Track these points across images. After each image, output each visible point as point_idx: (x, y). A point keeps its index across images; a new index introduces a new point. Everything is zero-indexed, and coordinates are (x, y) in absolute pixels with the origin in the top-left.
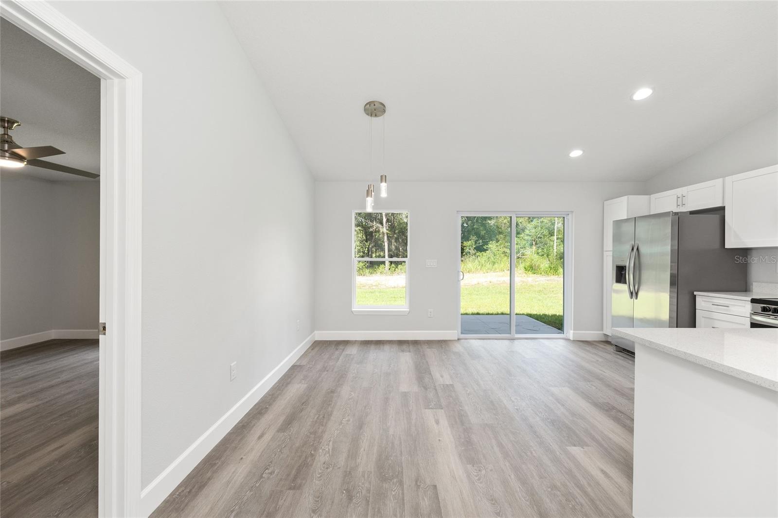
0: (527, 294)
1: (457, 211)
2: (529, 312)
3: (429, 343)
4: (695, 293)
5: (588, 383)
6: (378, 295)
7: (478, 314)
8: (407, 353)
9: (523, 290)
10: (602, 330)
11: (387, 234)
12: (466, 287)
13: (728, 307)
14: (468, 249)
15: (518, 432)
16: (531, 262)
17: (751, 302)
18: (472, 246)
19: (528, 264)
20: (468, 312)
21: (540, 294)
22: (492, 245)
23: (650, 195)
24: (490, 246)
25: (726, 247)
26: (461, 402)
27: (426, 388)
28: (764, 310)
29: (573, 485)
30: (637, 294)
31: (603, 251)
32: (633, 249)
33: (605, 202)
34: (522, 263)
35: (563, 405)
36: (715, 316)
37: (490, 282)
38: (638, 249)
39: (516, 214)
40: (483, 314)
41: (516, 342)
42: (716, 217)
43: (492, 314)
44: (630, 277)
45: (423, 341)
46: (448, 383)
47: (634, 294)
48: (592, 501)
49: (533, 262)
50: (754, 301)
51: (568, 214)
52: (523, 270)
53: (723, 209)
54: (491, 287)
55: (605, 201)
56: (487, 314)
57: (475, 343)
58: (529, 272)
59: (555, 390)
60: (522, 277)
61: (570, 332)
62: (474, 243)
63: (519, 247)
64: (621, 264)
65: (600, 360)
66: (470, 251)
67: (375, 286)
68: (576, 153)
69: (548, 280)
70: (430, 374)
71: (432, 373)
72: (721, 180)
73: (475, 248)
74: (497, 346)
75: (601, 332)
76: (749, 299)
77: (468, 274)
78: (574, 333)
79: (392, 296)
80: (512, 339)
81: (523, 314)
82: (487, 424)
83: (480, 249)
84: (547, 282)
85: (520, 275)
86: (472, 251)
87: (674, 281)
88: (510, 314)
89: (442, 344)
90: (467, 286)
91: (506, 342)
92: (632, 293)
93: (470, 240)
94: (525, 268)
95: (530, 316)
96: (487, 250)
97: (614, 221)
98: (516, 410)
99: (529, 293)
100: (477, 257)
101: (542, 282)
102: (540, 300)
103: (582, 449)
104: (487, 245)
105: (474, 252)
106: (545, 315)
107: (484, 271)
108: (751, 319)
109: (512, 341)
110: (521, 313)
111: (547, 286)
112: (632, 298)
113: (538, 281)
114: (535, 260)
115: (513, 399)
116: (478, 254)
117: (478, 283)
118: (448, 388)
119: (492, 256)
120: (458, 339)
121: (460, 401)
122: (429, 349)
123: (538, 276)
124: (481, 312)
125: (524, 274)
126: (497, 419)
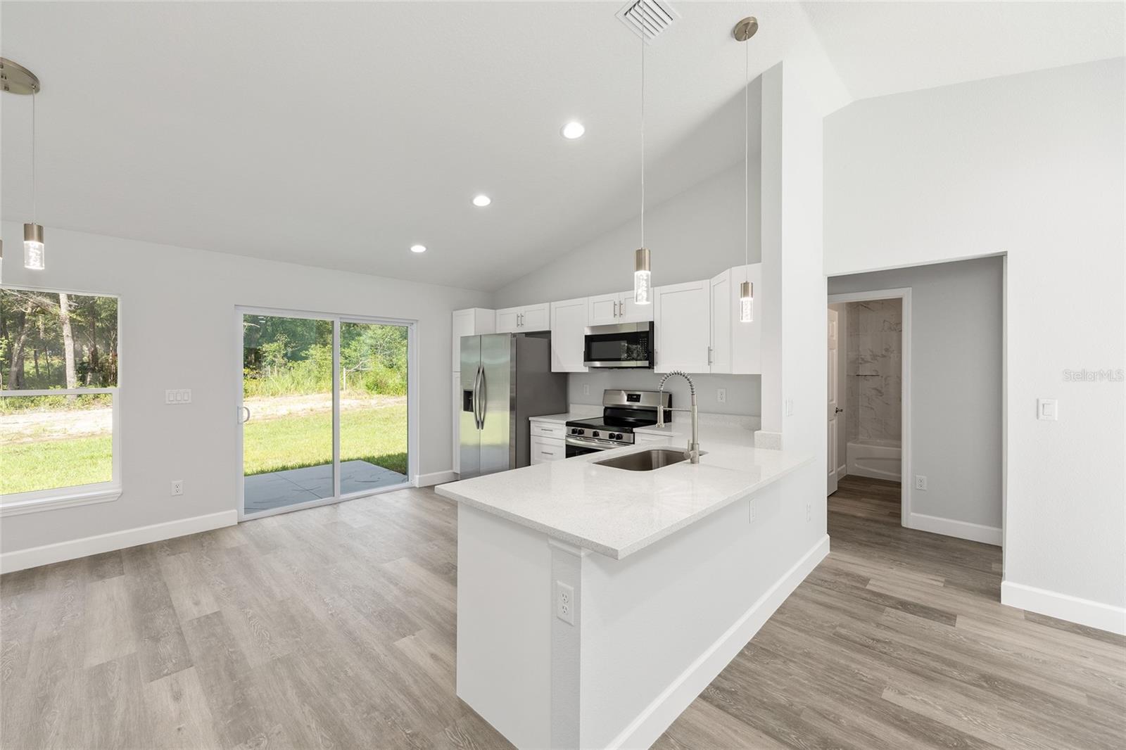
0: (368, 425)
1: (235, 305)
2: (369, 455)
3: (174, 545)
4: (530, 419)
5: (430, 543)
6: (41, 457)
7: (284, 468)
8: (115, 579)
9: (363, 418)
10: (452, 468)
11: (72, 321)
12: (267, 421)
13: (551, 431)
14: (271, 357)
15: (329, 650)
16: (376, 378)
17: (567, 425)
18: (280, 352)
19: (371, 379)
20: (265, 468)
21: (386, 423)
22: (315, 351)
23: (495, 309)
24: (311, 352)
25: (552, 371)
26: (234, 639)
27: (156, 639)
28: (574, 432)
29: (396, 692)
30: (483, 423)
31: (452, 371)
32: (479, 372)
33: (454, 312)
34: (362, 378)
35: (396, 585)
36: (544, 440)
37: (312, 410)
38: (483, 372)
39: (341, 318)
40: (292, 468)
41: (342, 506)
42: (544, 341)
43: (309, 466)
44: (476, 402)
45: (158, 543)
46: (209, 612)
47: (480, 423)
48: (416, 702)
49: (378, 377)
50: (568, 424)
51: (413, 324)
52: (364, 389)
53: (549, 332)
54: (312, 419)
55: (454, 310)
56: (300, 467)
57: (272, 523)
58: (373, 392)
59: (388, 566)
60: (361, 399)
61: (416, 478)
62: (283, 347)
63: (359, 354)
64: (469, 388)
65: (446, 508)
66: (276, 360)
67: (30, 436)
68: (418, 249)
69: (398, 402)
70: (171, 606)
71: (175, 604)
72: (548, 304)
73: (285, 355)
74: (313, 519)
75: (451, 471)
76: (565, 422)
77: (273, 397)
78: (420, 478)
79: (85, 454)
80: (335, 504)
81: (358, 459)
82: (278, 659)
83: (294, 357)
84: (397, 405)
85: (360, 397)
86: (279, 360)
87: (513, 408)
88: (332, 462)
89: (203, 540)
90: (270, 419)
91: (326, 510)
92: (478, 422)
93: (276, 341)
94: (367, 386)
95: (369, 460)
96: (306, 358)
97: (461, 337)
98: (330, 616)
99: (371, 423)
100: (290, 369)
101: (390, 406)
102: (385, 432)
103: (413, 637)
104: (307, 350)
105: (282, 361)
106: (389, 456)
107: (302, 392)
108: (567, 441)
109: (335, 506)
110: (355, 457)
111: (396, 410)
112: (478, 428)
113: (384, 404)
114: (381, 374)
115: (327, 600)
116: (290, 364)
117: (290, 413)
118: (210, 622)
119: (314, 367)
120: (239, 523)
121: (231, 637)
122: (173, 557)
123: (385, 396)
124: (290, 465)
125: (366, 395)
126: (297, 642)
